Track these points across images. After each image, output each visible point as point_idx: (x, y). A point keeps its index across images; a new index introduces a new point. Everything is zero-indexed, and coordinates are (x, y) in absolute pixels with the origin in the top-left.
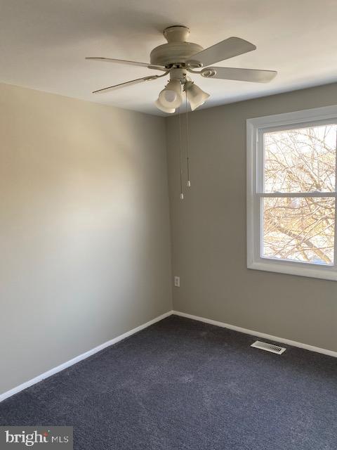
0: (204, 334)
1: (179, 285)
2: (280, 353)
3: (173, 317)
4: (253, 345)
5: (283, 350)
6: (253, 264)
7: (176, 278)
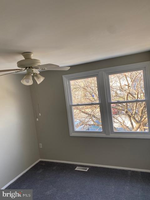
0: (55, 168)
1: (42, 147)
2: (87, 171)
3: (41, 162)
4: (76, 169)
5: (88, 169)
6: (72, 134)
7: (40, 144)
